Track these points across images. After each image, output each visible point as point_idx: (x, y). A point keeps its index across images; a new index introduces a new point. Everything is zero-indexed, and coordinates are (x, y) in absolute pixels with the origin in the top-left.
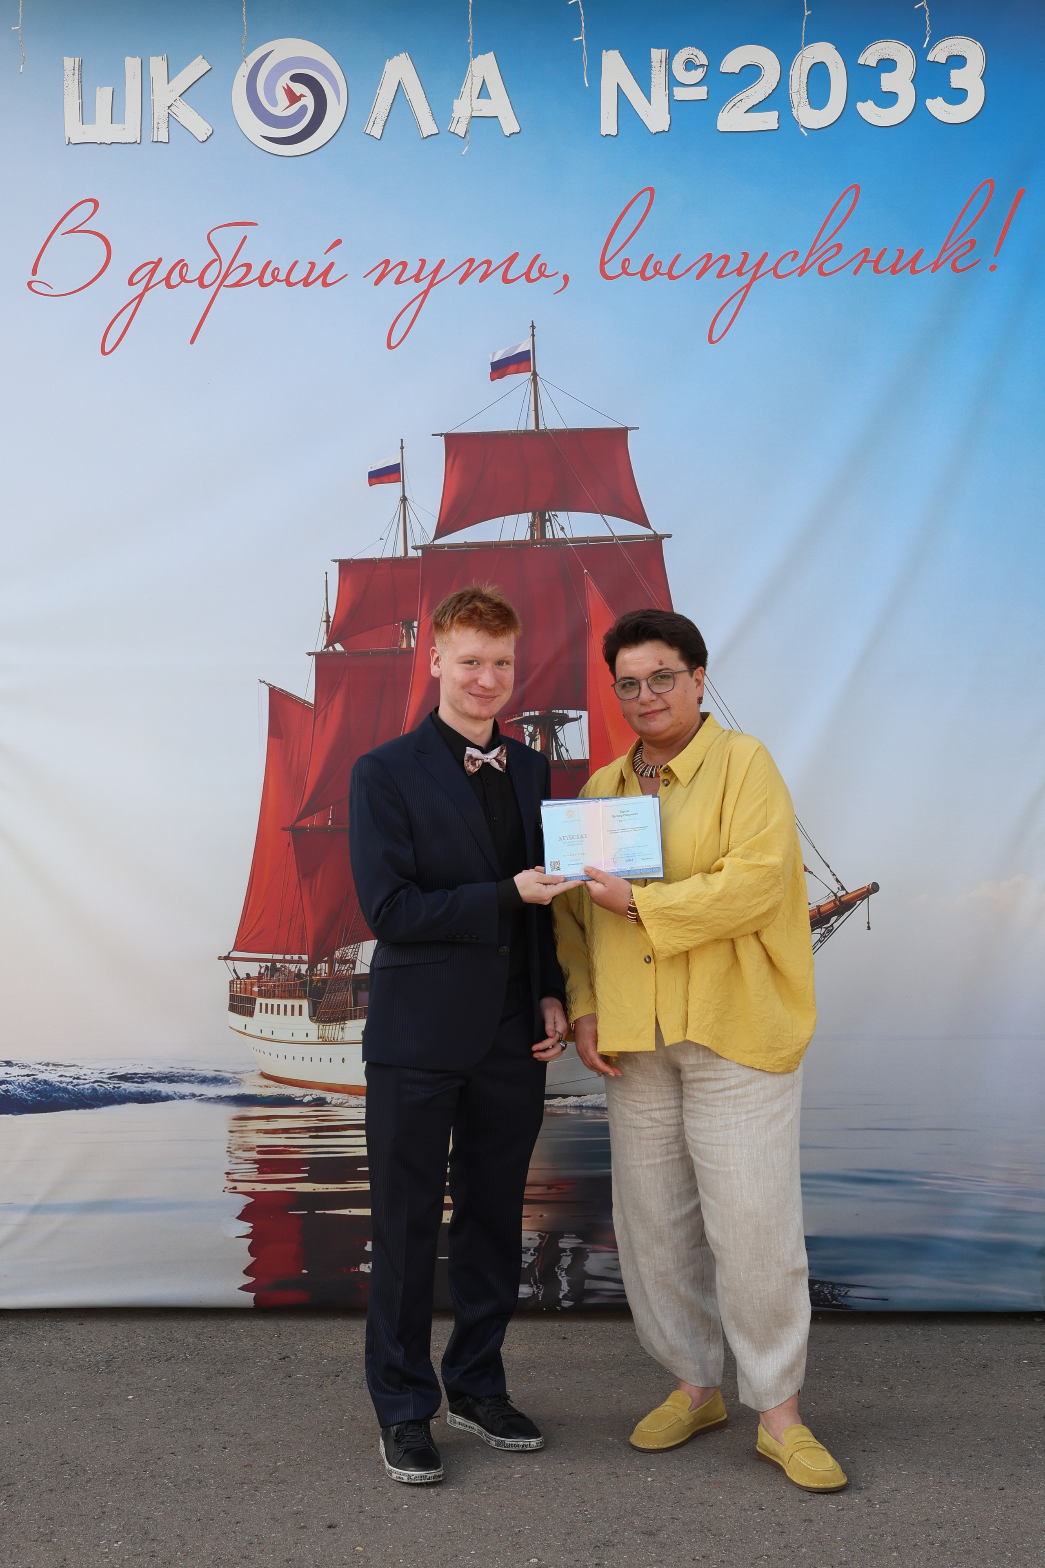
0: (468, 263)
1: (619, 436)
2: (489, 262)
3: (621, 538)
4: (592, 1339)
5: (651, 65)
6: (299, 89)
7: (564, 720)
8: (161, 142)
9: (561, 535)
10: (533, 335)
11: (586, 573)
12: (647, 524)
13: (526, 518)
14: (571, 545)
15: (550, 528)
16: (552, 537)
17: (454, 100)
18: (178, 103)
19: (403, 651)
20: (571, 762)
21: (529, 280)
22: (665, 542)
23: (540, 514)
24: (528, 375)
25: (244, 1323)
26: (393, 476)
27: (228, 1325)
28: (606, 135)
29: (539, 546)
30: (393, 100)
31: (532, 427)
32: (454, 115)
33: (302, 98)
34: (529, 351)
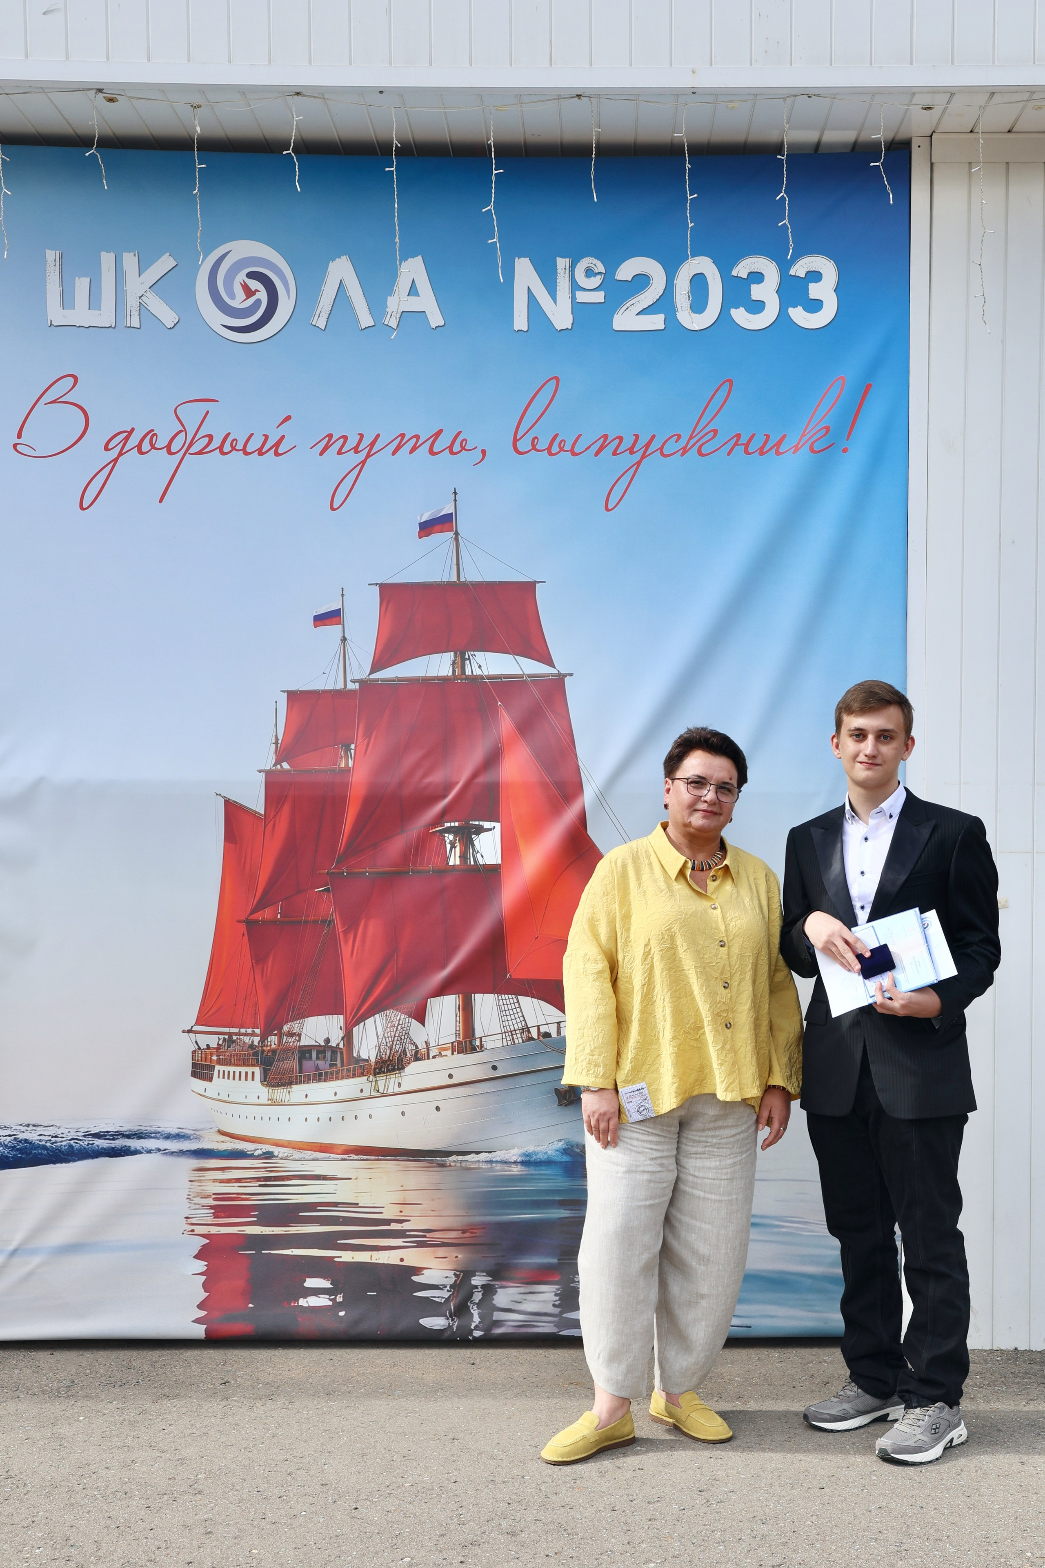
0: (400, 438)
1: (528, 589)
2: (417, 437)
3: (530, 676)
4: (496, 1364)
5: (557, 272)
6: (254, 284)
7: (480, 830)
8: (134, 327)
9: (477, 672)
10: (455, 500)
11: (500, 705)
12: (551, 663)
13: (449, 657)
14: (487, 681)
15: (469, 665)
16: (470, 674)
17: (389, 298)
18: (148, 294)
19: (341, 770)
20: (485, 866)
21: (452, 453)
22: (567, 679)
23: (460, 653)
24: (451, 534)
25: (196, 1352)
26: (334, 620)
27: (181, 1354)
28: (519, 330)
29: (459, 681)
30: (336, 296)
31: (454, 579)
32: (387, 310)
33: (257, 293)
34: (452, 513)
